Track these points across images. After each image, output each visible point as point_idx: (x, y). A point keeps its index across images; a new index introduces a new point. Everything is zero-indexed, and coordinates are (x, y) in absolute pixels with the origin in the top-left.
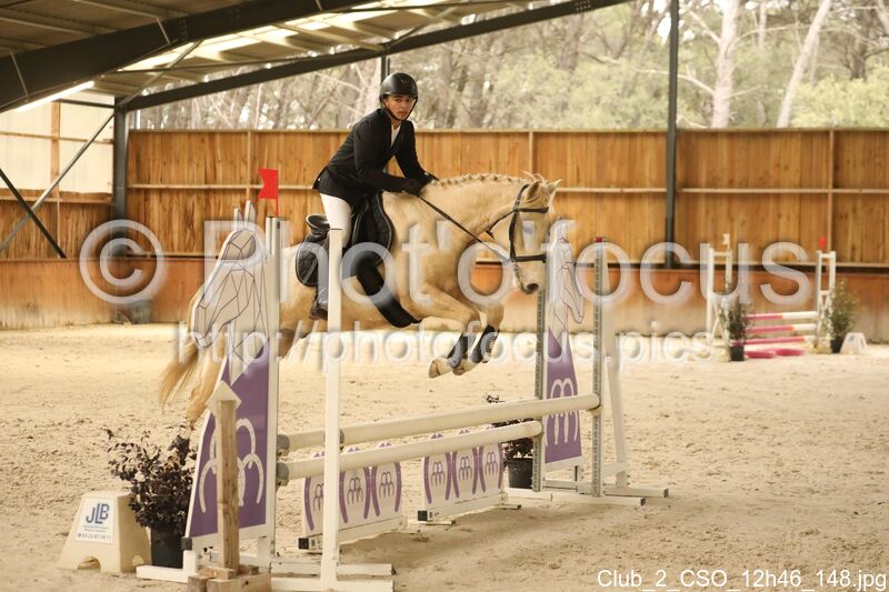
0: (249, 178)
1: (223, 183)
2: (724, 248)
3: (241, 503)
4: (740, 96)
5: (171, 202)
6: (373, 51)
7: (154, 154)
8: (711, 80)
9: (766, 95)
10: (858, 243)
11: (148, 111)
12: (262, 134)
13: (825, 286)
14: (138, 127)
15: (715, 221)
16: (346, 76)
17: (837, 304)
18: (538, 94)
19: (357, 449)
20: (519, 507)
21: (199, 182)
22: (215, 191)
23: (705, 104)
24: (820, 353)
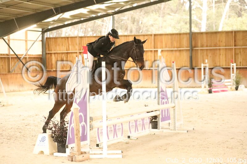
0: (78, 49)
1: (71, 51)
2: (206, 63)
3: (81, 135)
4: (209, 23)
5: (58, 56)
6: (110, 14)
7: (53, 43)
8: (200, 19)
9: (215, 22)
10: (241, 61)
11: (50, 32)
12: (81, 37)
13: (233, 73)
14: (48, 37)
15: (203, 56)
16: (103, 21)
17: (237, 77)
18: (154, 24)
19: (111, 120)
20: (154, 134)
21: (65, 51)
22: (69, 53)
23: (199, 25)
24: (233, 90)
